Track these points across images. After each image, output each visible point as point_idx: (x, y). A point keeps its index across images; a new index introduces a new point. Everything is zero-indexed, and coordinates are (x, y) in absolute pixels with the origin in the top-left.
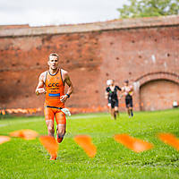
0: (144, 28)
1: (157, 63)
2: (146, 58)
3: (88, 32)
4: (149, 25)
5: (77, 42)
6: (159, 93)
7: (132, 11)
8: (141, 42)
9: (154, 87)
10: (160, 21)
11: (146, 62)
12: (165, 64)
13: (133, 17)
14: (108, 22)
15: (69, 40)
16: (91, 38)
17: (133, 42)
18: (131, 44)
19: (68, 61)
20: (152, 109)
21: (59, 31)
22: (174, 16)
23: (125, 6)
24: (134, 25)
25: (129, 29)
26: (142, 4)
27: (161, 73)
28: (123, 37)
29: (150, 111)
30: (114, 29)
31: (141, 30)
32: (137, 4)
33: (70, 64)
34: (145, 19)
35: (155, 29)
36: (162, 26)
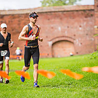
1: (62, 31)
2: (56, 29)
3: (24, 14)
4: (57, 10)
5: (18, 19)
6: (63, 48)
7: (48, 3)
8: (53, 20)
9: (60, 45)
10: (63, 8)
11: (56, 31)
12: (66, 32)
13: (49, 6)
14: (35, 9)
15: (14, 18)
16: (25, 17)
17: (49, 19)
18: (47, 21)
19: (13, 30)
20: (59, 57)
21: (8, 13)
22: (71, 6)
24: (49, 11)
25: (46, 12)
27: (63, 37)
28: (43, 17)
29: (57, 57)
31: (53, 13)
33: (14, 31)
34: (55, 7)
35: (60, 13)
36: (64, 11)
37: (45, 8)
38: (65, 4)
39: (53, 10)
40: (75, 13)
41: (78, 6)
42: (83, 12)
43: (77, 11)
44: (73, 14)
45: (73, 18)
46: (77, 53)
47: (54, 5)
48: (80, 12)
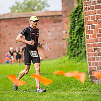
0: (24, 18)
4: (26, 16)
7: (17, 9)
8: (22, 26)
13: (18, 12)
14: (5, 15)
17: (18, 25)
18: (17, 27)
22: (40, 12)
23: (14, 6)
24: (18, 17)
25: (16, 18)
26: (23, 5)
30: (8, 19)
31: (22, 19)
32: (20, 5)
37: (14, 14)
38: (33, 10)
39: (22, 16)
40: (44, 18)
41: (47, 12)
42: (51, 18)
43: (46, 16)
44: (42, 19)
45: (42, 24)
46: (46, 58)
47: (23, 12)
48: (48, 18)
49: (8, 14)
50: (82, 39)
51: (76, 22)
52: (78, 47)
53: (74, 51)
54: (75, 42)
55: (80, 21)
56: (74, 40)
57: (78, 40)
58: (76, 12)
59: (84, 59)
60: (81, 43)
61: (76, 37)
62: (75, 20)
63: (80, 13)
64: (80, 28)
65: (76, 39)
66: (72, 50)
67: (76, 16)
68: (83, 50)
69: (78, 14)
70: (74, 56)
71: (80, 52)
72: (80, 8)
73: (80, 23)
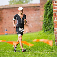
37: (11, 5)
38: (23, 3)
41: (31, 4)
43: (30, 7)
46: (30, 32)
48: (32, 8)
49: (8, 5)
50: (51, 21)
51: (48, 10)
52: (49, 25)
53: (47, 28)
54: (48, 22)
55: (51, 10)
56: (47, 21)
57: (49, 21)
58: (48, 4)
59: (53, 33)
60: (51, 23)
61: (48, 19)
62: (48, 9)
63: (51, 5)
64: (50, 14)
65: (48, 20)
66: (45, 27)
67: (48, 6)
68: (52, 27)
69: (49, 5)
70: (47, 31)
71: (50, 29)
72: (51, 2)
73: (50, 11)
